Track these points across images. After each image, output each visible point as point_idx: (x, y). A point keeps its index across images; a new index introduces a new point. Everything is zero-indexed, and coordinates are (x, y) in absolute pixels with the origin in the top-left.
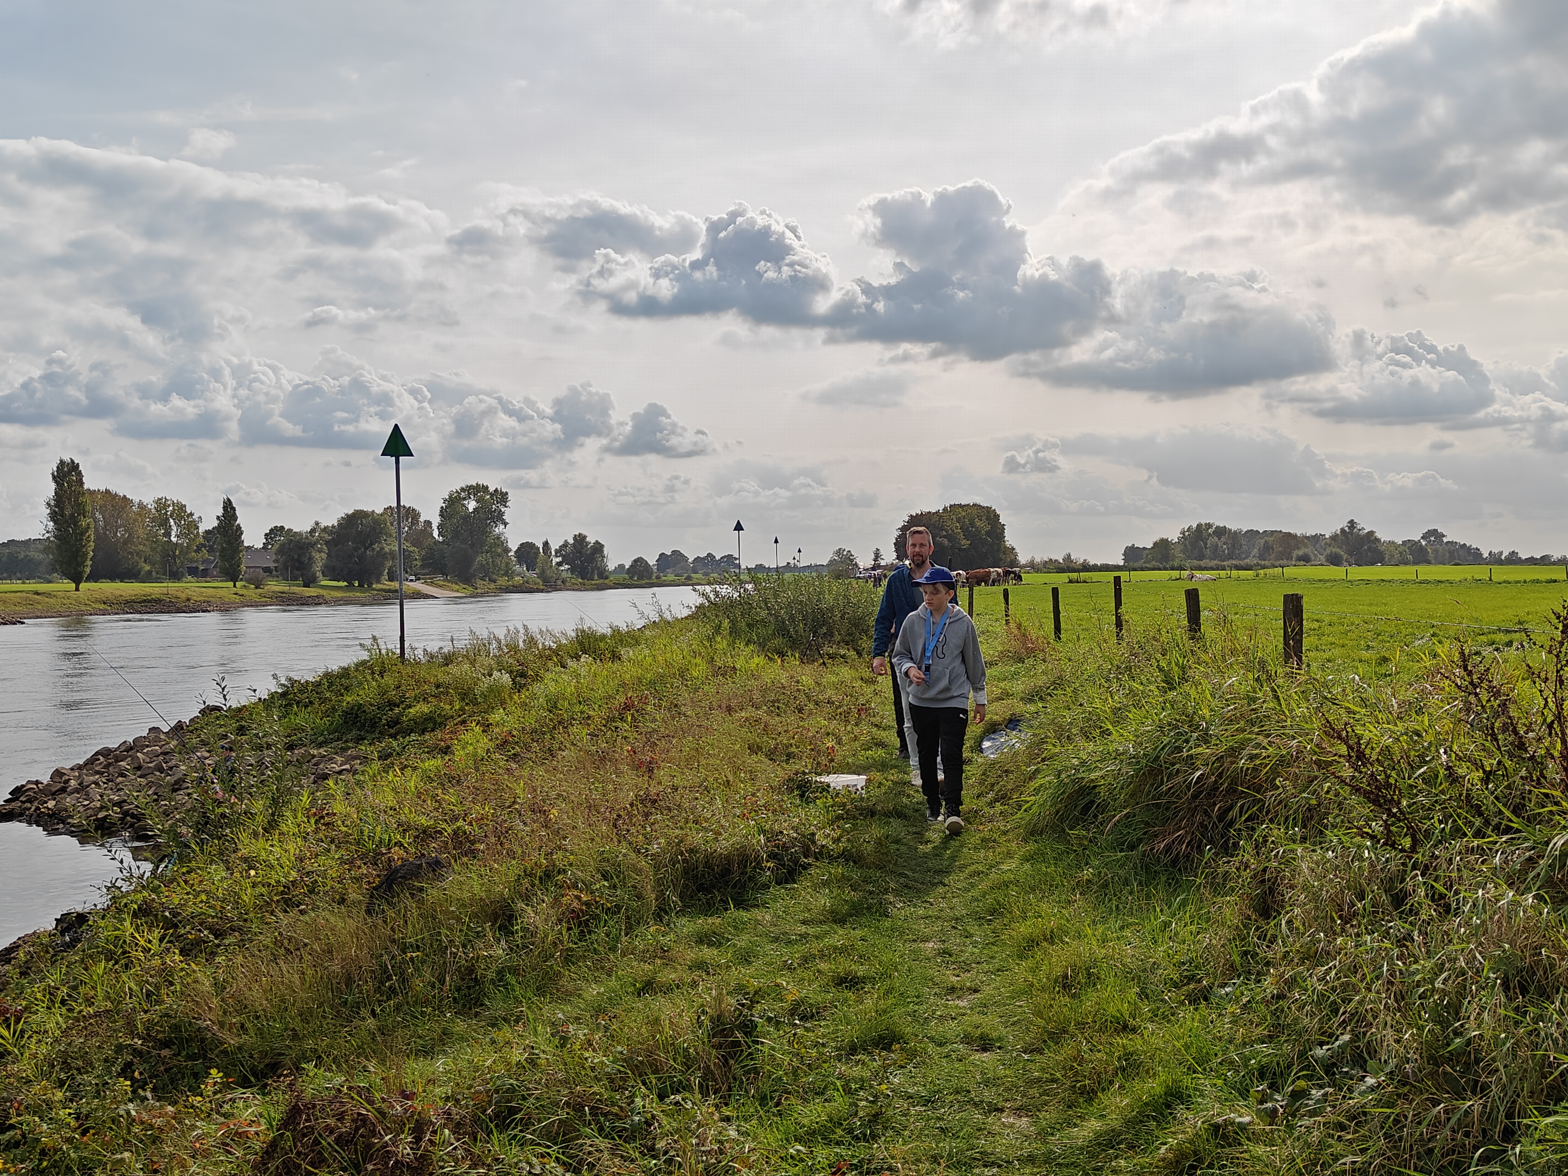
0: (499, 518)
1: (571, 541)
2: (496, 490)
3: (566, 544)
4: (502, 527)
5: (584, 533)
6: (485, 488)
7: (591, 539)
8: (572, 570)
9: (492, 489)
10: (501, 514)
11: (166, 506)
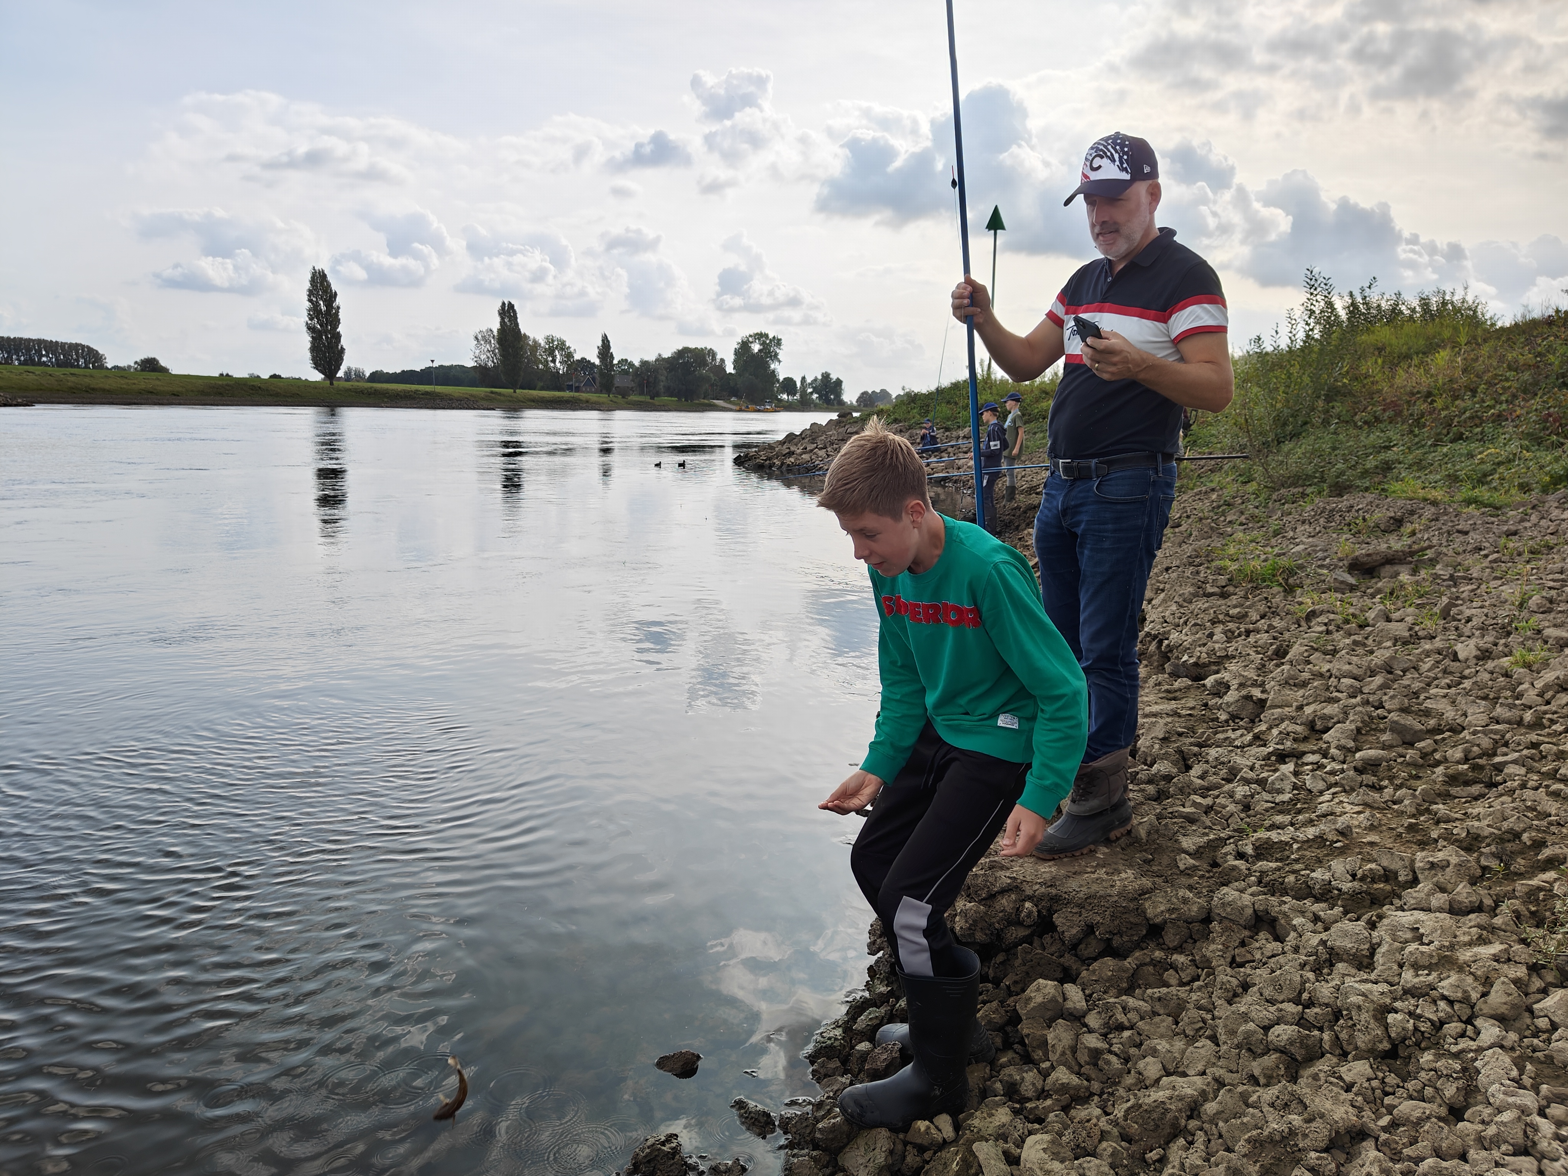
0: (775, 357)
1: (820, 377)
2: (774, 337)
3: (816, 380)
4: (777, 363)
5: (829, 371)
6: (766, 336)
7: (834, 377)
8: (820, 398)
9: (771, 336)
10: (776, 355)
11: (553, 341)
